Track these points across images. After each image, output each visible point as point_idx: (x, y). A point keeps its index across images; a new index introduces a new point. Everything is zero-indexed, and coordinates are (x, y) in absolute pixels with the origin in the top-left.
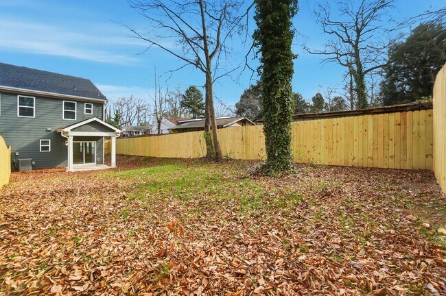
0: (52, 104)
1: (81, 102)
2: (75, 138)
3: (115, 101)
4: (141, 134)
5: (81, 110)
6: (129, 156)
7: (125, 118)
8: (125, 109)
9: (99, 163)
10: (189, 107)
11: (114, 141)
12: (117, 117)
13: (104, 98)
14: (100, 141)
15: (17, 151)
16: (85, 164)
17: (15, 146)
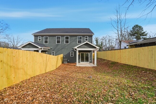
0: (74, 38)
1: (83, 36)
2: (79, 51)
3: (101, 38)
4: (110, 49)
5: (83, 39)
6: (104, 60)
7: (104, 44)
8: (104, 41)
9: (91, 62)
10: (134, 35)
11: (96, 52)
12: (101, 44)
13: (93, 33)
14: (91, 53)
15: (64, 56)
16: (85, 62)
17: (64, 54)
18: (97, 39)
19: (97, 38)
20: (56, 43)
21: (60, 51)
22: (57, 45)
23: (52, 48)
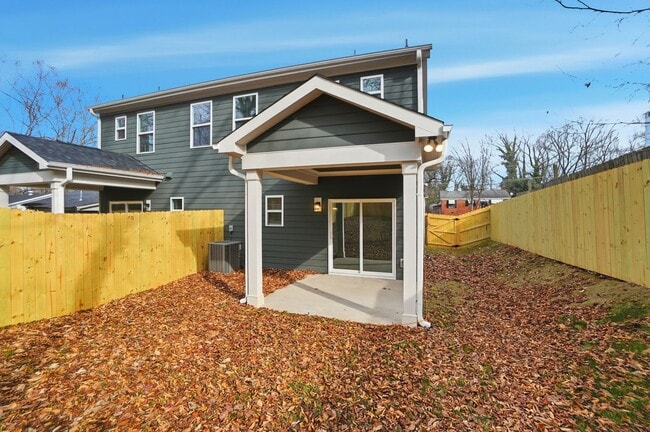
8: (552, 154)
12: (537, 170)
15: (231, 222)
16: (362, 273)
17: (229, 212)
18: (508, 149)
19: (511, 140)
20: (192, 147)
21: (209, 190)
22: (196, 155)
23: (169, 174)
